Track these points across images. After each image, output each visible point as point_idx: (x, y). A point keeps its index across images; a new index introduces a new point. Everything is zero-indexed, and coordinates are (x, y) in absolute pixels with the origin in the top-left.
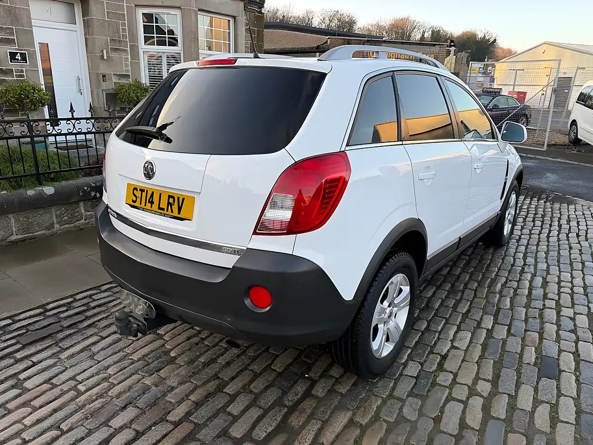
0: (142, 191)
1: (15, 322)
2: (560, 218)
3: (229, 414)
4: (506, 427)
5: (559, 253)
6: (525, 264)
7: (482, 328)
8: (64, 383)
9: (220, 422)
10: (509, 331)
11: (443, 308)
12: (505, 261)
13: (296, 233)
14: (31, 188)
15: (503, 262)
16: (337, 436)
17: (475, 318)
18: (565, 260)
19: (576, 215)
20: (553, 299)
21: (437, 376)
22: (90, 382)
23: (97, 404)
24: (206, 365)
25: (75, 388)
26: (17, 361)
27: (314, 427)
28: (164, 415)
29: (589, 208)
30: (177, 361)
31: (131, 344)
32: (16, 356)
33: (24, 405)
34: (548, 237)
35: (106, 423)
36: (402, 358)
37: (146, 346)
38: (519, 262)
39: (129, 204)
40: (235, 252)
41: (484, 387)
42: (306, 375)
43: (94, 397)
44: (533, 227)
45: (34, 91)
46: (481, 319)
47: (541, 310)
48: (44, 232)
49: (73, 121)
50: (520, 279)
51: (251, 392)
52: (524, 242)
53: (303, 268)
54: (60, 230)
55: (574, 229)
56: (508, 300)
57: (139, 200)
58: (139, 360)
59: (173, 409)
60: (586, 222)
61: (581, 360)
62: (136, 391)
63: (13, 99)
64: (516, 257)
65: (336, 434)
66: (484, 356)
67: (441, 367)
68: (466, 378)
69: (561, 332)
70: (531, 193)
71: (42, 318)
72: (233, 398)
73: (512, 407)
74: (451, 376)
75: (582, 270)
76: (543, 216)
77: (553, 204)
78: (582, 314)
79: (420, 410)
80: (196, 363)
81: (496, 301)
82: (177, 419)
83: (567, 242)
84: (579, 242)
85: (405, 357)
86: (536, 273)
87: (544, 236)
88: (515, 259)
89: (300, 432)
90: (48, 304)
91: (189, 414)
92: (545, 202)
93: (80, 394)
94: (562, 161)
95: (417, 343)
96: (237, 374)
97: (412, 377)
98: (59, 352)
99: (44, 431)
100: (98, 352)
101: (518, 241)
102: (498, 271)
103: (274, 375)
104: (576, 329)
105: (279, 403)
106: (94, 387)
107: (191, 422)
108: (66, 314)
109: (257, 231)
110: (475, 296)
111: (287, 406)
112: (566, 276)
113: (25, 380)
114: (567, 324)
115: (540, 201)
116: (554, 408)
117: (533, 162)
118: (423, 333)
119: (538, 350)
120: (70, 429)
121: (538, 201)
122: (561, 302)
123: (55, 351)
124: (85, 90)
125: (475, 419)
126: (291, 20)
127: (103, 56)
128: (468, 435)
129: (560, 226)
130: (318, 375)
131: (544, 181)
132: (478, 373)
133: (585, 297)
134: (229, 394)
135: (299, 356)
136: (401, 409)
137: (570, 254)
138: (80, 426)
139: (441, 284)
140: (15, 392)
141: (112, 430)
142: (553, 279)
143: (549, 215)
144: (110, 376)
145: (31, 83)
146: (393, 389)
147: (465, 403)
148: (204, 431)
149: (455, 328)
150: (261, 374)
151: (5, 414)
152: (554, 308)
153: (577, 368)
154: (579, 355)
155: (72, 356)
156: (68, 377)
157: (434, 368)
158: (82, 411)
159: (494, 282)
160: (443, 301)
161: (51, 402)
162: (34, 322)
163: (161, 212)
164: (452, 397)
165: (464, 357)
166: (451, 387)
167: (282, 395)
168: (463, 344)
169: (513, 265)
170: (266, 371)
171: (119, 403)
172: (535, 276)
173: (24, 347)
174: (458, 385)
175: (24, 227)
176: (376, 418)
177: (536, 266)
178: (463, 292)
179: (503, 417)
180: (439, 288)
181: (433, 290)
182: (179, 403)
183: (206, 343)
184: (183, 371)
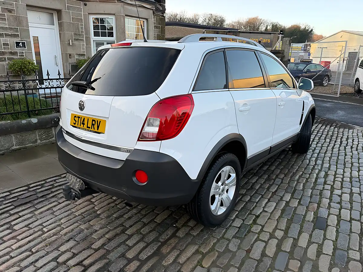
0: (79, 117)
1: (11, 194)
2: (342, 138)
3: (127, 245)
4: (289, 256)
5: (338, 158)
6: (316, 164)
7: (283, 200)
8: (35, 227)
9: (121, 249)
10: (299, 202)
11: (261, 189)
12: (303, 163)
13: (161, 140)
14: (24, 119)
15: (302, 163)
16: (188, 259)
17: (279, 195)
18: (341, 162)
19: (353, 136)
20: (330, 185)
21: (252, 227)
22: (50, 227)
23: (53, 238)
24: (117, 218)
25: (41, 230)
26: (11, 215)
27: (175, 253)
28: (90, 245)
29: (362, 131)
30: (101, 216)
31: (75, 207)
32: (10, 212)
33: (13, 238)
34: (333, 148)
35: (57, 249)
36: (232, 217)
37: (84, 208)
38: (312, 163)
39: (72, 126)
40: (128, 151)
41: (279, 234)
42: (174, 225)
43: (52, 235)
44: (324, 142)
45: (30, 64)
46: (283, 196)
47: (321, 190)
48: (31, 144)
49: (49, 81)
50: (311, 173)
51: (141, 233)
52: (317, 151)
53: (166, 160)
54: (41, 143)
55: (350, 144)
56: (302, 184)
57: (77, 123)
58: (79, 215)
59: (95, 242)
60: (358, 139)
61: (342, 220)
62: (75, 232)
63: (17, 69)
64: (311, 160)
65: (188, 257)
66: (282, 216)
67: (255, 222)
68: (269, 228)
69: (331, 203)
70: (326, 123)
71: (26, 192)
72: (130, 237)
73: (295, 245)
74: (261, 227)
75: (351, 168)
76: (332, 136)
77: (339, 129)
78: (346, 193)
79: (239, 246)
80: (111, 217)
81: (294, 185)
82: (97, 248)
83: (344, 151)
84: (352, 152)
85: (234, 216)
86: (322, 169)
87: (330, 148)
88: (309, 162)
89: (167, 256)
90: (30, 184)
91: (104, 245)
92: (334, 128)
93: (44, 233)
94: (349, 103)
95: (242, 208)
96: (134, 224)
97: (237, 227)
98: (35, 210)
99: (23, 252)
100: (56, 211)
101: (313, 151)
102: (298, 168)
103: (155, 224)
104: (341, 202)
105: (156, 240)
106: (52, 230)
107: (105, 249)
108: (40, 190)
109: (140, 139)
110: (282, 182)
111: (160, 242)
112: (340, 171)
113: (15, 225)
114: (336, 199)
115: (332, 127)
116: (321, 246)
117: (330, 104)
118: (247, 203)
119: (316, 214)
120: (37, 252)
121: (330, 127)
122: (335, 186)
123: (32, 210)
124: (59, 64)
125: (271, 251)
126: (185, 20)
127: (69, 43)
128: (265, 260)
129: (341, 142)
130: (181, 225)
131: (335, 115)
132: (276, 226)
133: (350, 183)
134: (128, 235)
135: (171, 214)
136: (228, 245)
137: (345, 158)
138: (42, 250)
139: (262, 175)
140: (9, 231)
141: (60, 252)
142: (331, 173)
143: (335, 135)
144: (62, 224)
145: (28, 59)
146: (225, 233)
147: (266, 243)
148: (111, 254)
149: (267, 200)
150: (148, 224)
151: (2, 243)
152: (330, 189)
153: (338, 224)
154: (341, 217)
155: (42, 213)
156: (38, 224)
157: (251, 222)
158: (45, 242)
159: (294, 174)
160: (262, 185)
161: (28, 237)
162: (22, 194)
163: (88, 129)
164: (259, 239)
165: (270, 216)
166: (259, 233)
167: (159, 236)
168: (270, 209)
169: (308, 165)
170: (151, 222)
171: (66, 238)
172: (321, 171)
173: (16, 207)
174: (263, 232)
175: (20, 141)
176: (212, 249)
177: (322, 165)
178: (275, 180)
179: (288, 251)
180: (260, 177)
181: (256, 179)
182: (99, 239)
183: (118, 206)
184: (103, 222)
